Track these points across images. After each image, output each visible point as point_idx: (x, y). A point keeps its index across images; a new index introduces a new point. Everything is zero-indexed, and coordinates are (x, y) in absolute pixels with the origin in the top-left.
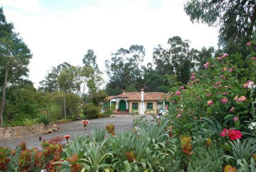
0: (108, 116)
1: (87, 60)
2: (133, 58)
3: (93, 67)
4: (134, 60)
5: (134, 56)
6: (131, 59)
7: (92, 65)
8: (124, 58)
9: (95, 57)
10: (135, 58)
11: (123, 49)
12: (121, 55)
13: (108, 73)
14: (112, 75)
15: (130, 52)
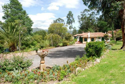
0: (72, 45)
1: (69, 16)
2: (92, 14)
3: (72, 19)
4: (92, 15)
5: (92, 13)
6: (91, 14)
7: (71, 18)
8: (87, 14)
9: (72, 14)
10: (93, 14)
11: (86, 9)
12: (86, 13)
13: (80, 22)
14: (81, 23)
15: (90, 10)
